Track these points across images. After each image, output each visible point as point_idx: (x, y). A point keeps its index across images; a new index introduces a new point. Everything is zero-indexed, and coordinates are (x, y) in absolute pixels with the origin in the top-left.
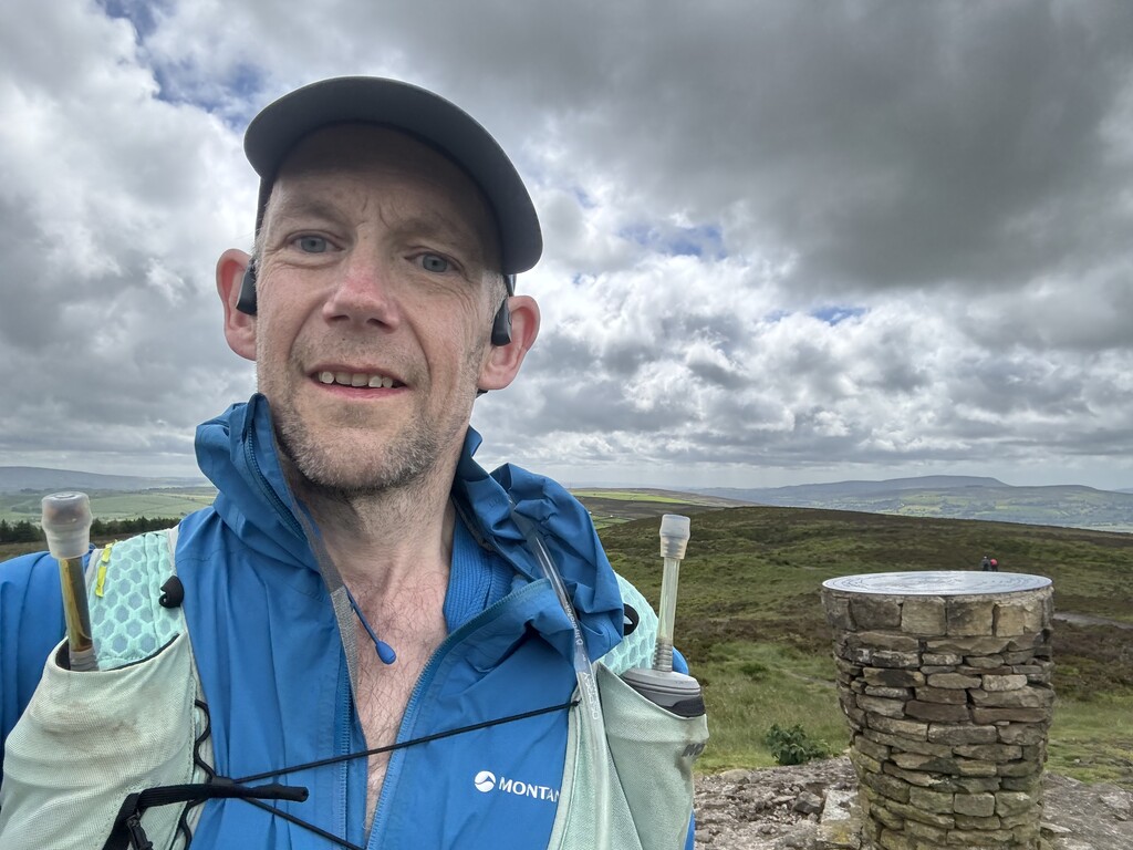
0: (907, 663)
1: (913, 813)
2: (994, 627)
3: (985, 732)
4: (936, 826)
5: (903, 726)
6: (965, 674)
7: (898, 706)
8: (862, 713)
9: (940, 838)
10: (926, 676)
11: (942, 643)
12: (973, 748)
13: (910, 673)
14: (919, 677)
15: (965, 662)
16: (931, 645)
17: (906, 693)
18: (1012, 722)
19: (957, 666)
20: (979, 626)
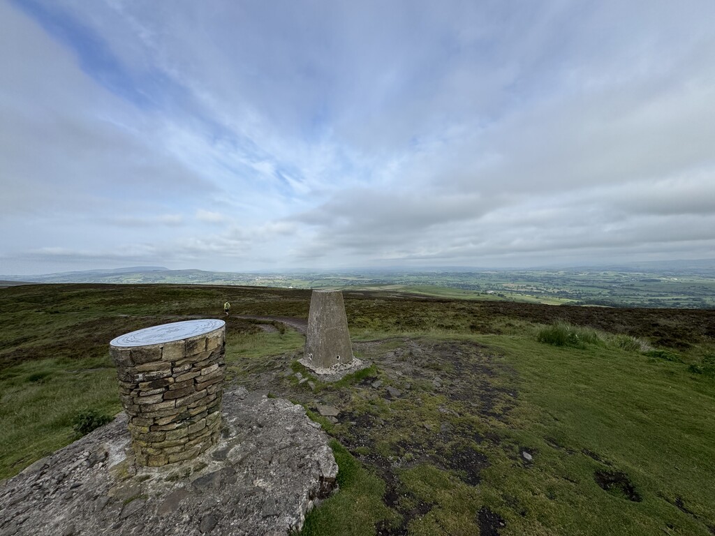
0: (165, 375)
1: (168, 444)
2: (206, 348)
3: (202, 394)
4: (179, 445)
5: (162, 406)
6: (194, 371)
7: (160, 397)
8: (137, 407)
9: (182, 449)
10: (175, 378)
11: (183, 361)
12: (197, 402)
13: (166, 379)
14: (171, 380)
15: (193, 366)
16: (177, 363)
17: (164, 389)
18: (213, 384)
19: (190, 369)
20: (200, 349)
